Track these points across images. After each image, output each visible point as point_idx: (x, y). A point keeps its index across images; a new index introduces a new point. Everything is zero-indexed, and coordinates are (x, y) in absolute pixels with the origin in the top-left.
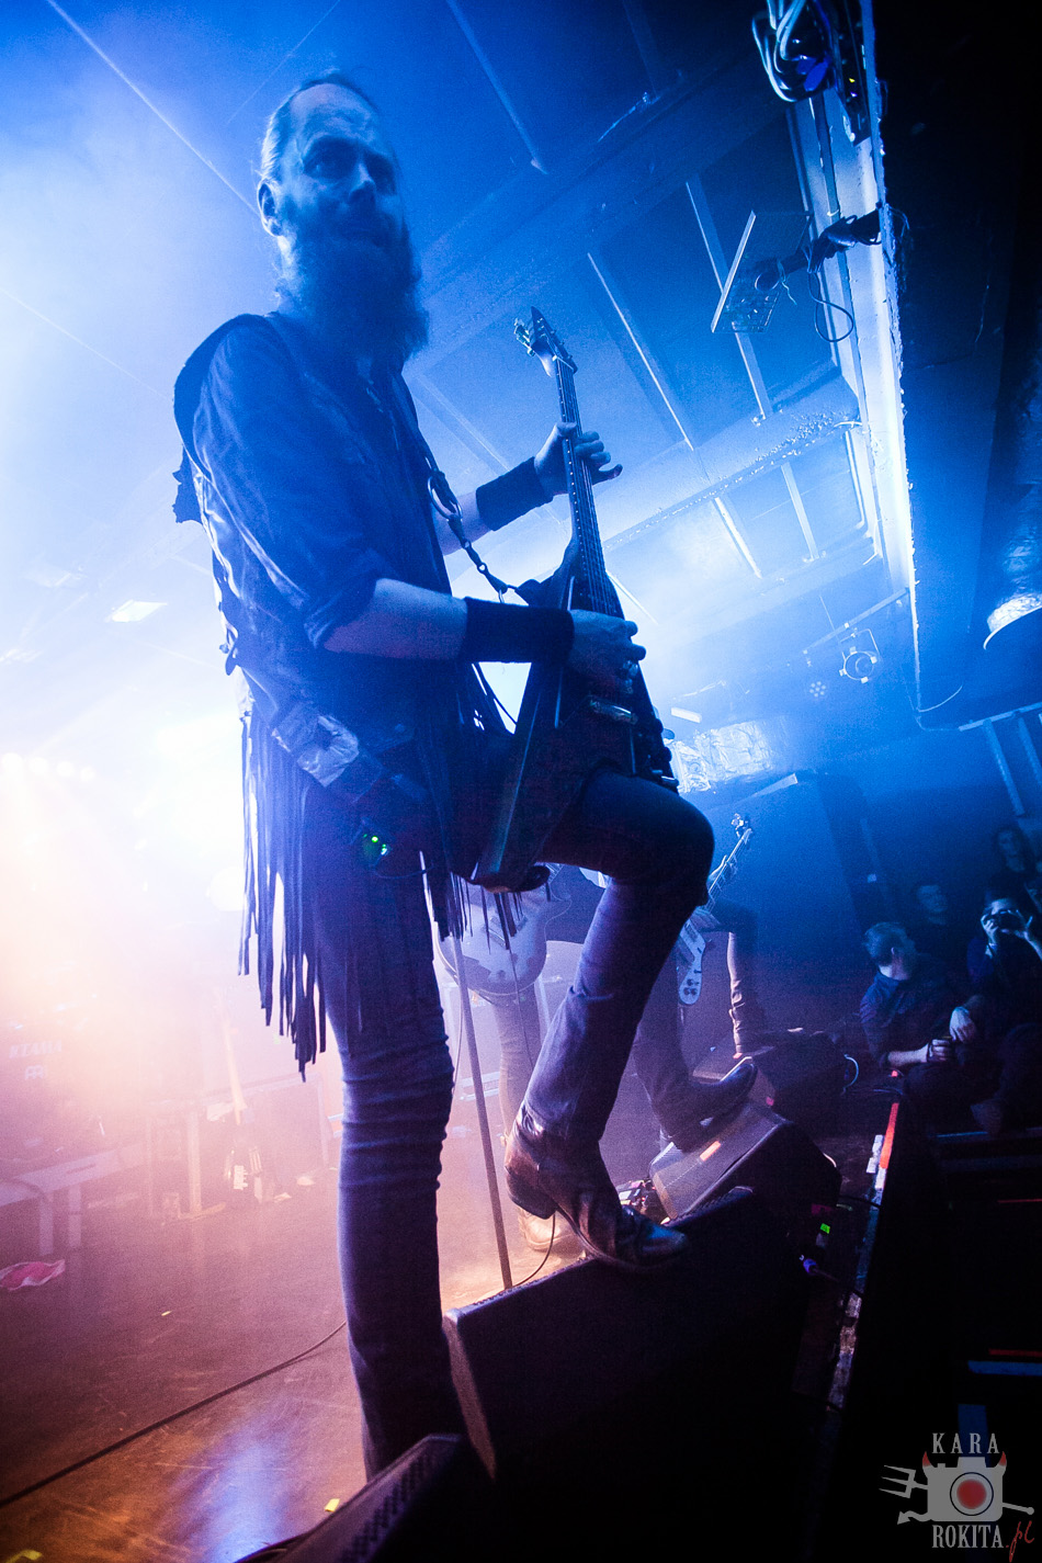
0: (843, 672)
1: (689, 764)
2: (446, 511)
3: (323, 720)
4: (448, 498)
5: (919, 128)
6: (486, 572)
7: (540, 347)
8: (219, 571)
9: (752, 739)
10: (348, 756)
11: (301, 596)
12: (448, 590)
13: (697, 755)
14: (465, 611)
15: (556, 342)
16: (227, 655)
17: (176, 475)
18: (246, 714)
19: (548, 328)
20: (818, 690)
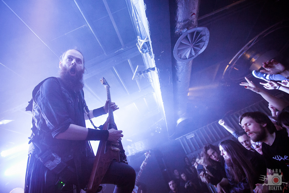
0: (156, 131)
1: (130, 150)
2: (87, 113)
3: (53, 154)
4: (88, 111)
5: (159, 60)
6: (93, 125)
7: (104, 83)
8: (33, 121)
9: (142, 144)
10: (58, 162)
11: (52, 127)
12: (85, 126)
13: (132, 148)
14: (88, 131)
15: (107, 83)
16: (30, 139)
17: (29, 102)
18: (30, 154)
19: (106, 81)
20: (152, 134)
